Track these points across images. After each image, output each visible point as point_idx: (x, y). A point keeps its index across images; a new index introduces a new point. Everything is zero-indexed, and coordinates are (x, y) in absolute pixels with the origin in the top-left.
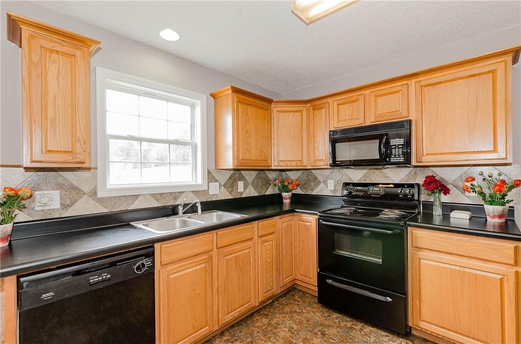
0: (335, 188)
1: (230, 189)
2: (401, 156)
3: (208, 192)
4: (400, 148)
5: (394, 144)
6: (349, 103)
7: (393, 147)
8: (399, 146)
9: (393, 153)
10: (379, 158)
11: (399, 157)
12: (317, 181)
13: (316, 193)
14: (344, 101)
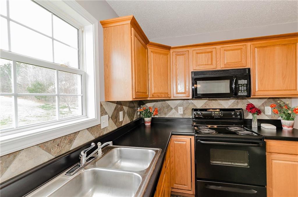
0: (184, 113)
1: (115, 120)
2: (245, 91)
3: (100, 126)
4: (245, 86)
5: (241, 83)
6: (205, 53)
7: (240, 85)
8: (244, 85)
9: (240, 89)
10: (229, 92)
11: (244, 92)
12: (169, 108)
13: (169, 116)
14: (202, 51)
